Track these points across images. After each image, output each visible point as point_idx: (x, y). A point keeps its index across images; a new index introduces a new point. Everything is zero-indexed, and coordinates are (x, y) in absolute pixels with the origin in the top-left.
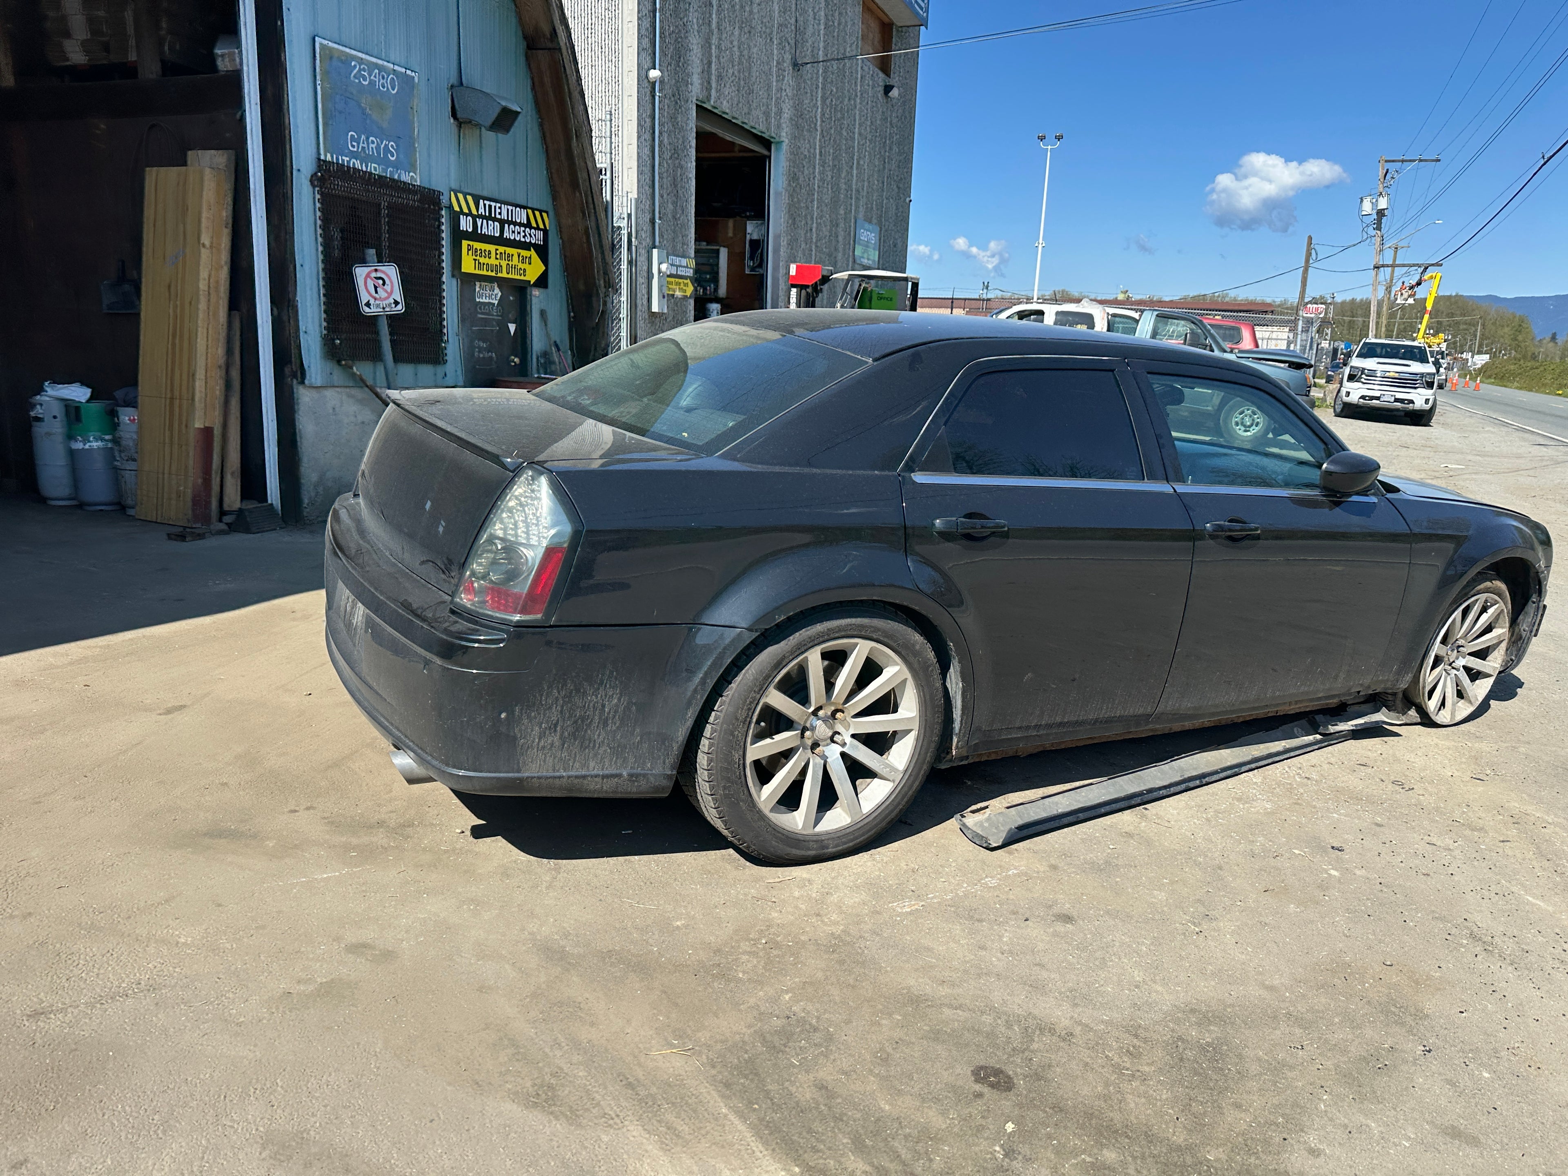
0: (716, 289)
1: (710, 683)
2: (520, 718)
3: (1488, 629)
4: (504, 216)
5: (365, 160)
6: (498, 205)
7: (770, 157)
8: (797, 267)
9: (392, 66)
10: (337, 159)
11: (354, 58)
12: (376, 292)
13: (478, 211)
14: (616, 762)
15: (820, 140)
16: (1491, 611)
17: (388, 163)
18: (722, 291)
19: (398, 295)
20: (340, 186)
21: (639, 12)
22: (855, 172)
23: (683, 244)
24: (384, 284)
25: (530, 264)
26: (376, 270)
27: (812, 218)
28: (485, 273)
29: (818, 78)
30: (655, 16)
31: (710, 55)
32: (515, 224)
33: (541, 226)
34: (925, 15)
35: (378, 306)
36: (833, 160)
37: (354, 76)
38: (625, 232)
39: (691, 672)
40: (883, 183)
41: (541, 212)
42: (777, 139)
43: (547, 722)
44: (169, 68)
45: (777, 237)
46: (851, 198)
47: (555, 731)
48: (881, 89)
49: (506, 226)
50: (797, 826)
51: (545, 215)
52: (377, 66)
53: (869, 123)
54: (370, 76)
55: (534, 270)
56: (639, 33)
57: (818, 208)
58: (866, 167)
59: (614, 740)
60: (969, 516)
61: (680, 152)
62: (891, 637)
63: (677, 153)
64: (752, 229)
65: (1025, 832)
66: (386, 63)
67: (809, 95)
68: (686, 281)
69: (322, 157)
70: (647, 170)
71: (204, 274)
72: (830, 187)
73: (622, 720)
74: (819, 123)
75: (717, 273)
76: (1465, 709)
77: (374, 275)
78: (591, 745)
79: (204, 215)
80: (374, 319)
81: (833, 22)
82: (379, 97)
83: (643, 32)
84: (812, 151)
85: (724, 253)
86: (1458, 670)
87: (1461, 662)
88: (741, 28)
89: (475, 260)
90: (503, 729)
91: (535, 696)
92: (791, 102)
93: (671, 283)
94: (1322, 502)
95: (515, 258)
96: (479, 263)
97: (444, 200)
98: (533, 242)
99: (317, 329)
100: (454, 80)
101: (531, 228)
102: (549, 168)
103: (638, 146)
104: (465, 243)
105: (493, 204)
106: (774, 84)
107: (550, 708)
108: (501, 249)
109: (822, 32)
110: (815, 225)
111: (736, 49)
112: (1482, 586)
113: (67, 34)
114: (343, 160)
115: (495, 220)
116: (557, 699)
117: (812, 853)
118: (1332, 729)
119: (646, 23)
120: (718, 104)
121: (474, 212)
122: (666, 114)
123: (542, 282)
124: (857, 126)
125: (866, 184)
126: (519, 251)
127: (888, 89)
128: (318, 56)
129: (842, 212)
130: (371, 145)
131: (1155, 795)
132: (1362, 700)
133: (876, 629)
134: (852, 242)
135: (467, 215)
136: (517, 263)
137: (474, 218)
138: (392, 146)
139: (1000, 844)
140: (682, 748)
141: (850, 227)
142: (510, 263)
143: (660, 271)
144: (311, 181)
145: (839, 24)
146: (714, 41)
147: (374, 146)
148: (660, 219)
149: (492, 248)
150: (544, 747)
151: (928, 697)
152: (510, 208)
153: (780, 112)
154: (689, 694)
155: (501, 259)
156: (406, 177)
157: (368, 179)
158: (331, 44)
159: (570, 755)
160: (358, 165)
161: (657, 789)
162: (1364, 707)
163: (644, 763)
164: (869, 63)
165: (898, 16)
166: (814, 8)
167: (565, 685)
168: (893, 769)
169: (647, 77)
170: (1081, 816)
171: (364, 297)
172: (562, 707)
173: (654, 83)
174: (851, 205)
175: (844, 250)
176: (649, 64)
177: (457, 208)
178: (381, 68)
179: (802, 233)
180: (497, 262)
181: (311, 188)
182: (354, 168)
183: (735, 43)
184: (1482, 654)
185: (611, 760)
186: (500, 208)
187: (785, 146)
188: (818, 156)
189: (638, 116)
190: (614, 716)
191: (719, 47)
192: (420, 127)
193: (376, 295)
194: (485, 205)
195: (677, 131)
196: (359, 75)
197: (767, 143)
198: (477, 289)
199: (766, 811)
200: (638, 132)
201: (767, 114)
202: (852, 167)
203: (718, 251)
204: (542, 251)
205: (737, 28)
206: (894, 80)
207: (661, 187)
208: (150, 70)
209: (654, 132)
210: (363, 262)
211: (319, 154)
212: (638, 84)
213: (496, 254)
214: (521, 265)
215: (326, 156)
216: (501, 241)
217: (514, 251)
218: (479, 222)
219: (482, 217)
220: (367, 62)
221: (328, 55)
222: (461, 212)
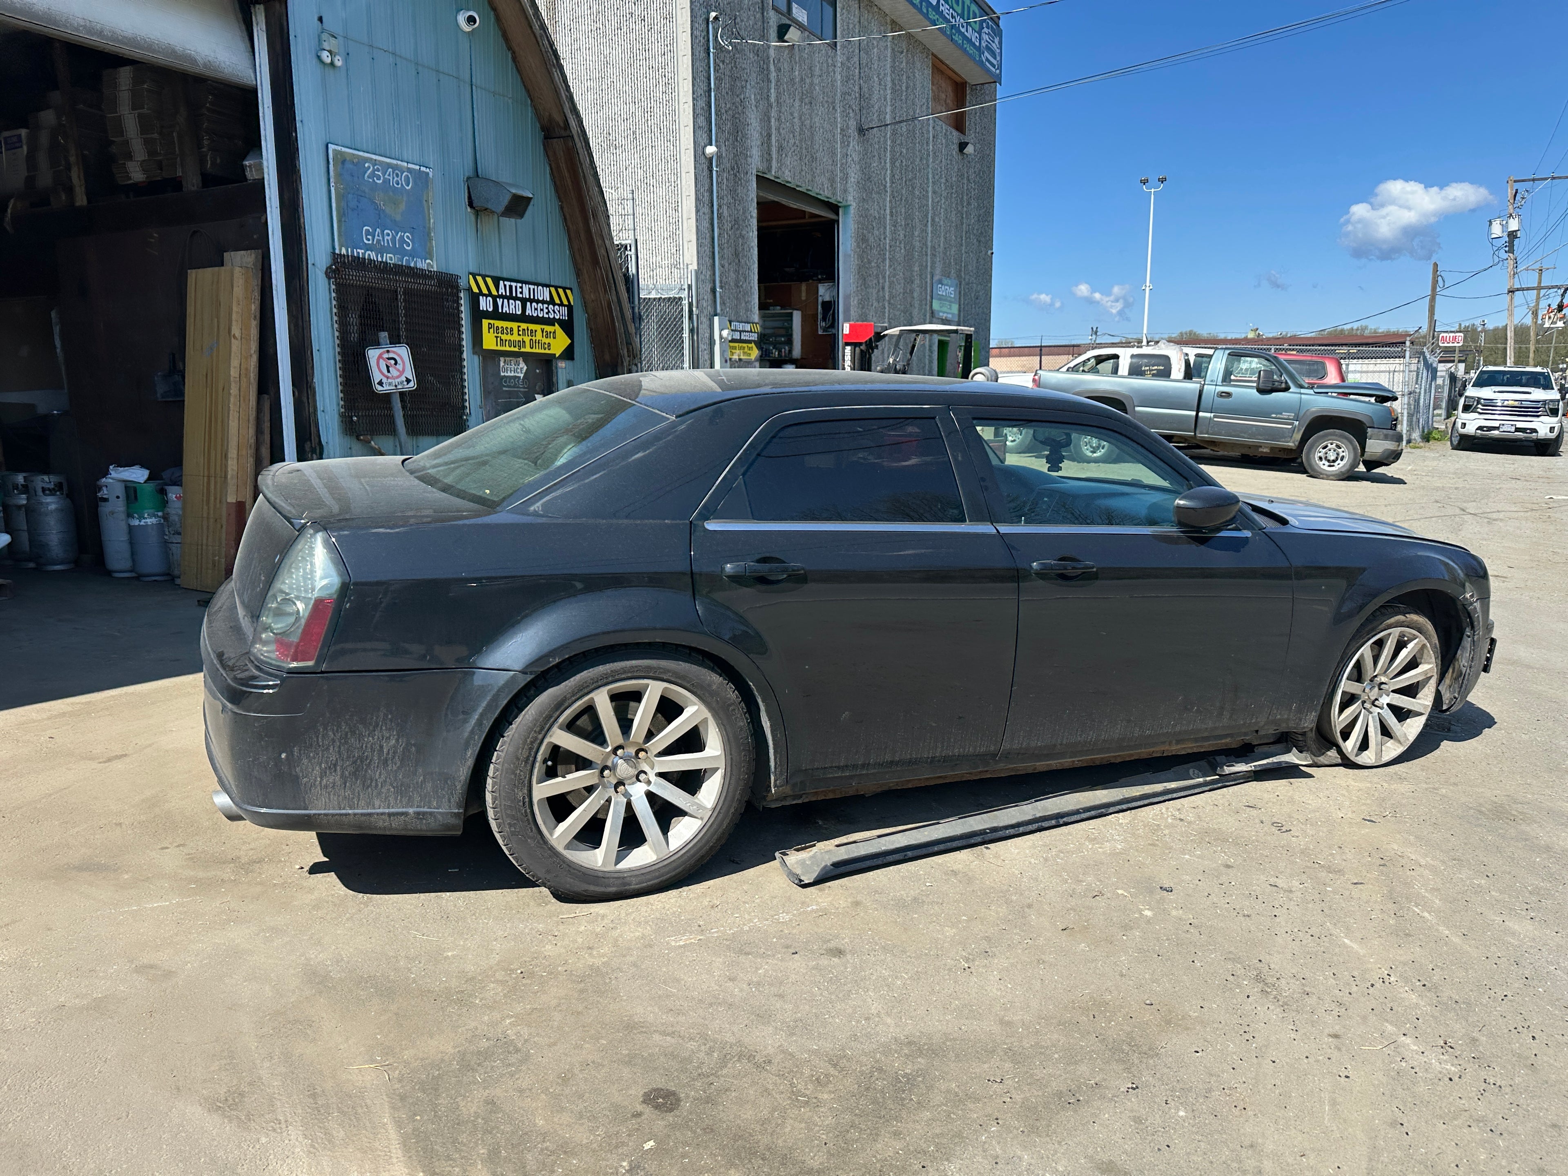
0: (790, 351)
1: (487, 724)
2: (300, 759)
3: (1413, 664)
4: (526, 295)
5: (381, 250)
6: (519, 285)
7: (838, 221)
8: (851, 325)
9: (405, 164)
10: (352, 252)
11: (367, 160)
12: (389, 371)
13: (498, 291)
14: (401, 801)
15: (890, 201)
16: (1410, 646)
17: (404, 253)
18: (797, 352)
19: (409, 373)
20: (354, 277)
21: (693, 93)
22: (930, 229)
23: (747, 310)
24: (396, 363)
25: (554, 338)
26: (388, 351)
27: (884, 277)
28: (507, 348)
29: (885, 142)
30: (710, 96)
31: (770, 128)
32: (538, 302)
33: (566, 302)
34: (998, 71)
35: (390, 384)
36: (906, 219)
37: (368, 177)
38: (685, 302)
39: (467, 713)
40: (962, 237)
41: (564, 289)
42: (844, 203)
43: (327, 762)
44: (208, 180)
45: (847, 297)
46: (927, 255)
47: (335, 770)
48: (956, 147)
49: (528, 304)
50: (597, 862)
51: (568, 292)
52: (389, 166)
53: (943, 180)
54: (384, 176)
55: (559, 343)
56: (694, 112)
57: (890, 266)
58: (942, 223)
59: (396, 780)
60: (764, 560)
61: (741, 222)
62: (683, 677)
63: (737, 224)
64: (824, 292)
65: (843, 869)
66: (399, 162)
67: (876, 158)
68: (750, 345)
69: (337, 251)
70: (707, 241)
71: (235, 362)
72: (902, 245)
73: (402, 761)
74: (888, 185)
75: (791, 335)
76: (1393, 750)
77: (386, 356)
78: (373, 784)
79: (235, 309)
80: (387, 397)
81: (901, 86)
82: (391, 193)
83: (698, 111)
84: (882, 212)
85: (797, 316)
86: (1382, 708)
87: (1385, 700)
88: (801, 100)
89: (497, 337)
90: (285, 769)
91: (311, 738)
92: (858, 167)
93: (735, 348)
94: (1179, 537)
95: (539, 333)
96: (501, 340)
97: (462, 283)
98: (557, 317)
99: (335, 407)
100: (469, 172)
101: (554, 304)
102: (571, 247)
103: (697, 220)
104: (485, 323)
105: (514, 284)
106: (839, 150)
107: (328, 749)
108: (524, 326)
109: (888, 97)
110: (887, 283)
111: (796, 120)
112: (1392, 620)
113: (129, 156)
114: (358, 253)
115: (516, 299)
116: (333, 741)
117: (613, 889)
118: (1227, 770)
119: (702, 103)
120: (780, 173)
121: (494, 292)
122: (724, 187)
123: (569, 354)
124: (931, 184)
125: (942, 239)
126: (543, 327)
127: (962, 146)
128: (331, 161)
129: (916, 269)
130: (386, 238)
131: (1001, 834)
132: (1272, 740)
133: (666, 671)
134: (929, 298)
135: (486, 296)
136: (541, 338)
137: (495, 298)
138: (408, 237)
139: (811, 881)
140: (465, 787)
141: (926, 282)
142: (534, 338)
143: (721, 337)
144: (326, 273)
145: (907, 88)
146: (773, 114)
147: (389, 238)
148: (721, 287)
149: (514, 325)
150: (326, 787)
151: (731, 736)
152: (532, 287)
153: (846, 178)
154: (466, 734)
155: (524, 334)
156: (422, 264)
157: (384, 268)
158: (344, 149)
159: (353, 794)
160: (373, 256)
161: (448, 827)
162: (1273, 748)
163: (430, 802)
164: (940, 123)
165: (970, 74)
166: (879, 75)
167: (339, 726)
168: (700, 807)
169: (704, 153)
170: (910, 854)
171: (376, 376)
172: (339, 747)
173: (711, 159)
174: (927, 261)
175: (921, 305)
176: (706, 141)
177: (476, 290)
178: (395, 168)
179: (874, 291)
180: (520, 338)
181: (326, 280)
182: (370, 259)
183: (796, 115)
184: (1411, 691)
185: (396, 799)
186: (521, 287)
187: (852, 210)
188: (888, 217)
189: (696, 191)
190: (394, 757)
191: (779, 119)
192: (435, 218)
193: (389, 375)
194: (505, 286)
195: (737, 202)
196: (373, 175)
197: (835, 208)
198: (502, 364)
199: (560, 848)
200: (696, 207)
201: (832, 181)
202: (926, 225)
203: (791, 315)
204: (568, 326)
205: (797, 100)
206: (970, 137)
207: (722, 257)
208: (192, 183)
209: (713, 205)
210: (377, 344)
211: (334, 248)
212: (695, 161)
213: (519, 331)
214: (547, 341)
215: (341, 250)
216: (523, 318)
217: (537, 327)
218: (500, 301)
219: (503, 297)
220: (381, 163)
221: (342, 160)
222: (481, 293)
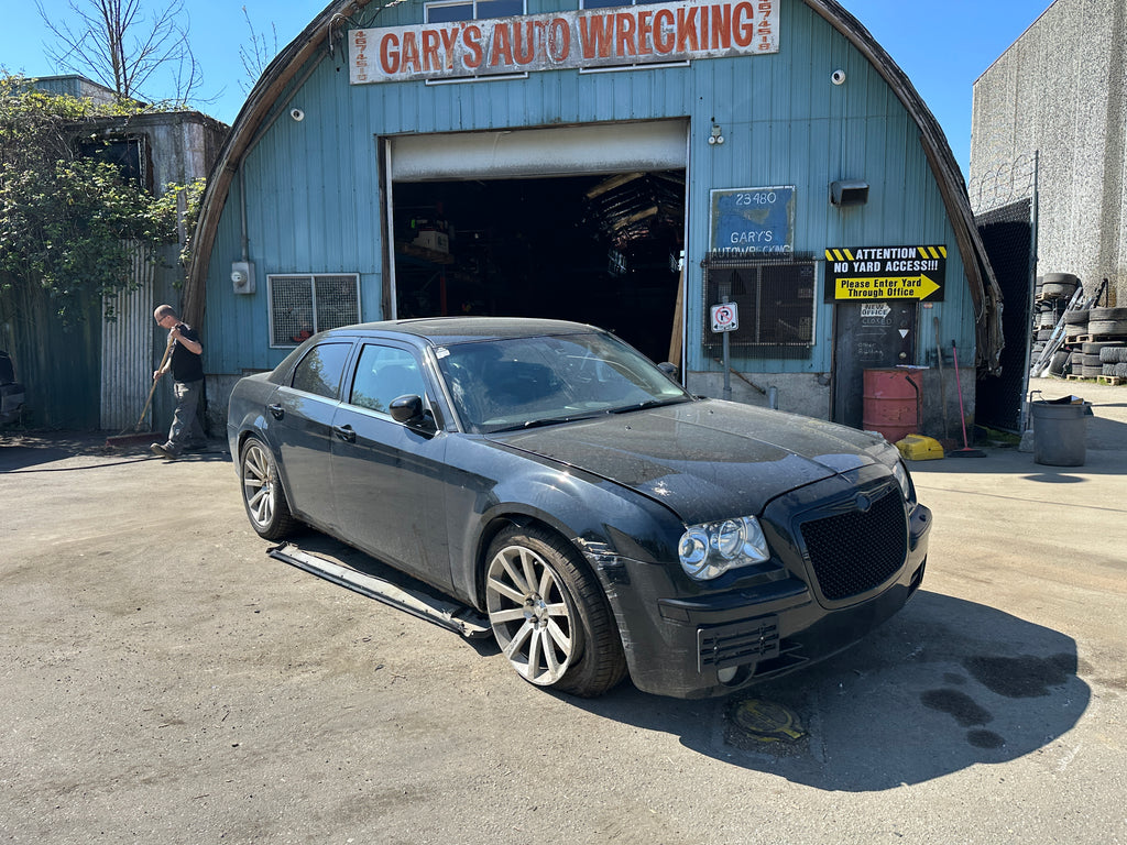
4: (887, 254)
5: (744, 246)
6: (880, 250)
9: (772, 187)
10: (722, 250)
11: (739, 192)
12: (722, 319)
13: (855, 257)
17: (764, 244)
19: (735, 320)
20: (715, 265)
24: (727, 314)
25: (919, 285)
26: (725, 307)
28: (861, 297)
32: (901, 260)
33: (936, 256)
35: (721, 327)
37: (739, 202)
41: (936, 246)
49: (889, 262)
51: (942, 249)
52: (757, 192)
54: (752, 198)
55: (928, 287)
66: (767, 188)
77: (722, 310)
82: (757, 208)
89: (850, 290)
95: (900, 283)
96: (855, 291)
97: (818, 256)
98: (924, 269)
100: (833, 180)
101: (921, 260)
104: (839, 281)
105: (873, 250)
108: (882, 279)
114: (726, 250)
115: (875, 260)
121: (851, 258)
123: (936, 297)
126: (905, 278)
128: (711, 199)
130: (750, 237)
135: (842, 262)
136: (901, 287)
137: (851, 262)
138: (769, 234)
142: (893, 288)
144: (699, 264)
147: (752, 236)
149: (871, 280)
152: (895, 250)
155: (882, 286)
156: (779, 249)
157: (749, 256)
158: (722, 190)
160: (738, 250)
171: (715, 323)
177: (831, 259)
178: (760, 192)
180: (877, 289)
181: (700, 269)
182: (735, 252)
186: (882, 252)
193: (722, 321)
194: (863, 253)
196: (742, 201)
198: (863, 308)
204: (937, 276)
211: (706, 250)
213: (876, 283)
214: (909, 288)
215: (712, 250)
216: (883, 273)
217: (899, 280)
218: (856, 265)
219: (860, 261)
220: (750, 192)
221: (719, 198)
222: (836, 261)
